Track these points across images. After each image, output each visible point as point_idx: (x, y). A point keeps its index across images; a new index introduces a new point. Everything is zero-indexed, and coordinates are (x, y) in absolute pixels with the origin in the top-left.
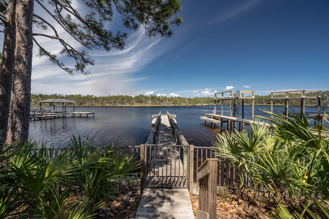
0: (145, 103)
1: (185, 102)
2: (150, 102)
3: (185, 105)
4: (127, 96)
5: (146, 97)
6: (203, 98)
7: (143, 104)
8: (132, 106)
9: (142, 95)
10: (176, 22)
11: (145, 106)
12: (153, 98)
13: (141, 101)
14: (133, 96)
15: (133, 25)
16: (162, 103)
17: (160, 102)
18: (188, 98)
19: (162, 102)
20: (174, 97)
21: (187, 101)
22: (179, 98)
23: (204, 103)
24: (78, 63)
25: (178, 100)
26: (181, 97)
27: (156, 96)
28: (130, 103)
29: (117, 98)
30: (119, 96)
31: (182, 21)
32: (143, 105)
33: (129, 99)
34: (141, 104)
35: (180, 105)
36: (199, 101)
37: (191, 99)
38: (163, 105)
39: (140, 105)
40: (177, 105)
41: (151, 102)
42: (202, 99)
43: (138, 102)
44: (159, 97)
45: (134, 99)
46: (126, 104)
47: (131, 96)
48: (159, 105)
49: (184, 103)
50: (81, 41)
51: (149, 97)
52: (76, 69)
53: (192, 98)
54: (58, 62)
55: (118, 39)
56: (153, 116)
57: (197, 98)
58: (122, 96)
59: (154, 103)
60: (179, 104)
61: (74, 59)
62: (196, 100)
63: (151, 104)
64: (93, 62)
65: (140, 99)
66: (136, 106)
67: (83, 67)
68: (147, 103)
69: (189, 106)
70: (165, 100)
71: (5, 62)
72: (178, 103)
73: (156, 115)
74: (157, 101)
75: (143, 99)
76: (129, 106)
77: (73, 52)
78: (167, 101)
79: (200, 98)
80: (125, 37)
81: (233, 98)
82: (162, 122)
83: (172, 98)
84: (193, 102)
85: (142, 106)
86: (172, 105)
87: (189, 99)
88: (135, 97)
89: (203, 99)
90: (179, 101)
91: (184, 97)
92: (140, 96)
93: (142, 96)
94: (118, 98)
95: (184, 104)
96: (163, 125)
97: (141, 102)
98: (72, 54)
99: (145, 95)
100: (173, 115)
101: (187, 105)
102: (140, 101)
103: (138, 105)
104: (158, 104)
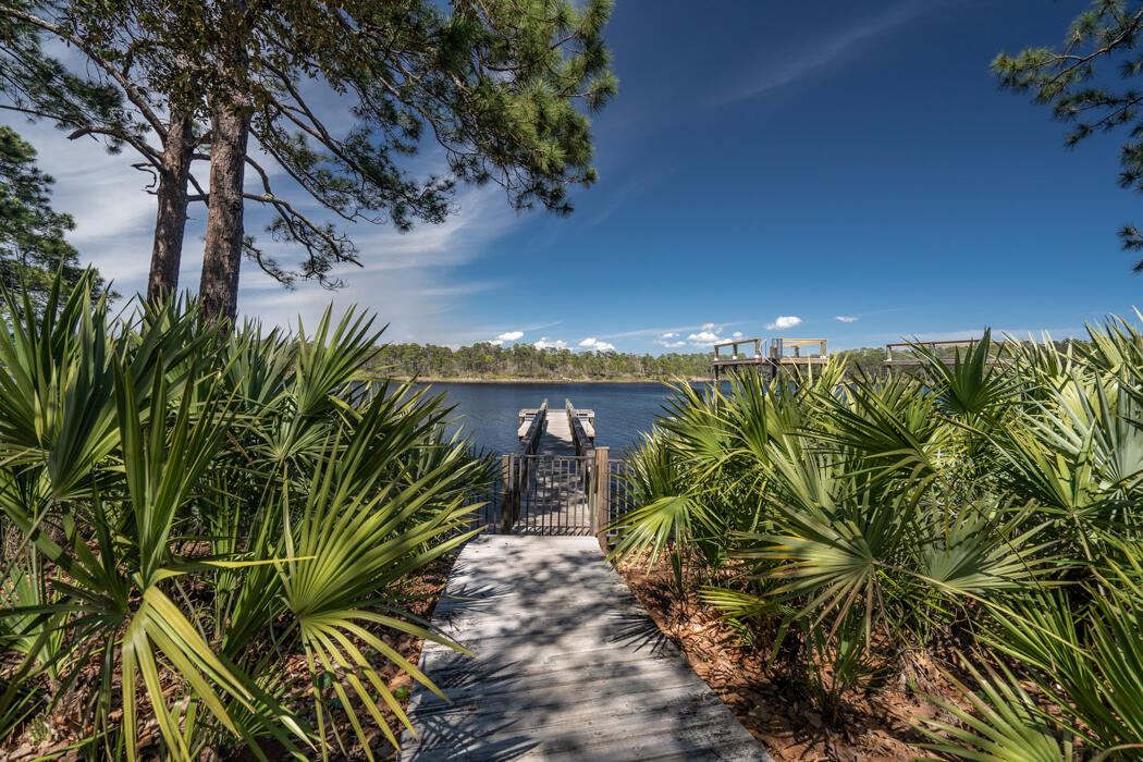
0: (495, 372)
1: (633, 371)
2: (512, 368)
3: (629, 381)
4: (434, 347)
5: (497, 352)
6: (693, 357)
7: (486, 375)
8: (449, 380)
9: (483, 344)
10: (584, 180)
11: (492, 380)
12: (522, 354)
13: (480, 364)
14: (455, 348)
15: (477, 174)
16: (551, 372)
17: (546, 370)
18: (643, 356)
19: (552, 369)
20: (595, 354)
21: (640, 366)
22: (612, 355)
23: (699, 375)
24: (312, 257)
25: (606, 364)
26: (619, 353)
27: (533, 349)
28: (443, 369)
29: (399, 353)
30: (403, 348)
31: (598, 177)
32: (488, 377)
33: (439, 357)
34: (479, 375)
35: (614, 380)
36: (679, 367)
37: (651, 358)
38: (556, 380)
39: (478, 380)
40: (604, 380)
41: (515, 367)
42: (691, 359)
43: (470, 367)
44: (543, 351)
45: (457, 359)
46: (428, 376)
47: (446, 348)
48: (543, 380)
49: (628, 375)
50: (321, 196)
51: (509, 352)
52: (304, 273)
53: (656, 356)
54: (258, 254)
55: (430, 196)
56: (522, 414)
57: (675, 355)
58: (415, 347)
59: (526, 374)
60: (611, 377)
61: (305, 247)
62: (671, 363)
63: (515, 375)
64: (354, 254)
65: (476, 357)
66: (464, 380)
67: (324, 266)
68: (501, 372)
69: (644, 383)
70: (564, 362)
71: (160, 268)
72: (607, 372)
73: (530, 411)
74: (536, 364)
75: (488, 358)
76: (440, 380)
77: (302, 227)
78: (570, 367)
79: (684, 356)
80: (448, 191)
81: (764, 361)
82: (550, 430)
83: (588, 354)
84: (661, 370)
85: (484, 381)
86: (587, 379)
87: (645, 361)
88: (459, 352)
89: (695, 361)
90: (610, 366)
91: (627, 353)
92: (477, 347)
93: (487, 348)
94: (403, 353)
95: (627, 378)
96: (551, 436)
97: (481, 367)
98: (298, 234)
99: (494, 343)
100: (583, 411)
101: (639, 380)
102: (478, 366)
103: (471, 380)
104: (540, 376)
